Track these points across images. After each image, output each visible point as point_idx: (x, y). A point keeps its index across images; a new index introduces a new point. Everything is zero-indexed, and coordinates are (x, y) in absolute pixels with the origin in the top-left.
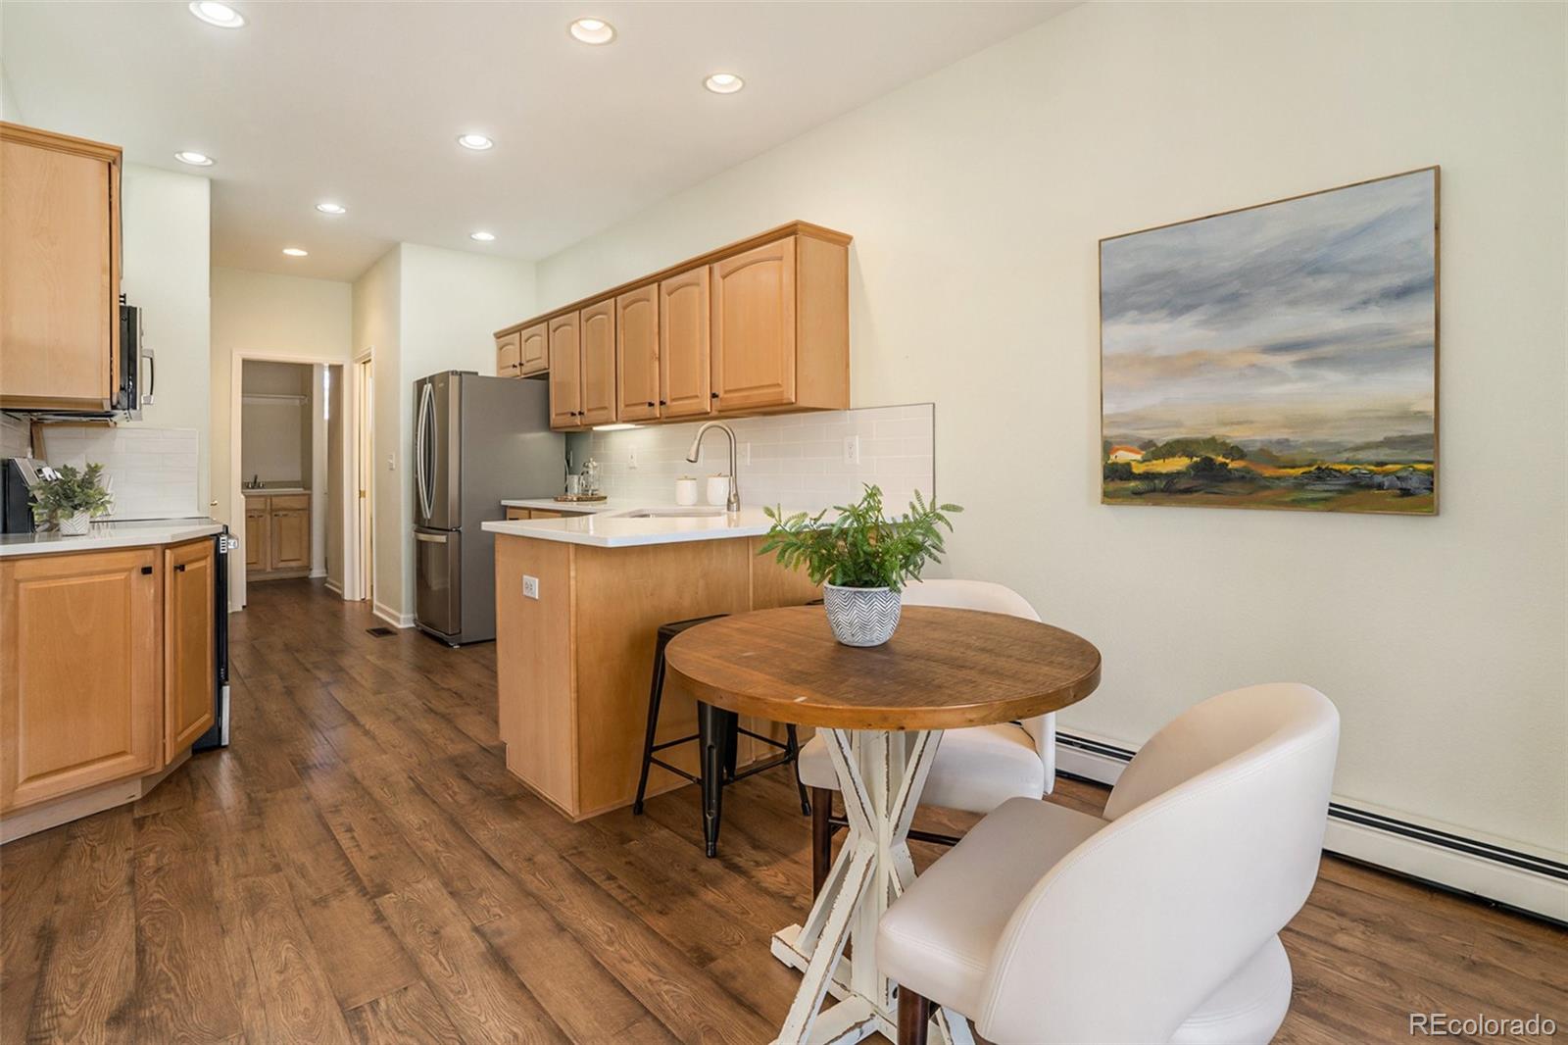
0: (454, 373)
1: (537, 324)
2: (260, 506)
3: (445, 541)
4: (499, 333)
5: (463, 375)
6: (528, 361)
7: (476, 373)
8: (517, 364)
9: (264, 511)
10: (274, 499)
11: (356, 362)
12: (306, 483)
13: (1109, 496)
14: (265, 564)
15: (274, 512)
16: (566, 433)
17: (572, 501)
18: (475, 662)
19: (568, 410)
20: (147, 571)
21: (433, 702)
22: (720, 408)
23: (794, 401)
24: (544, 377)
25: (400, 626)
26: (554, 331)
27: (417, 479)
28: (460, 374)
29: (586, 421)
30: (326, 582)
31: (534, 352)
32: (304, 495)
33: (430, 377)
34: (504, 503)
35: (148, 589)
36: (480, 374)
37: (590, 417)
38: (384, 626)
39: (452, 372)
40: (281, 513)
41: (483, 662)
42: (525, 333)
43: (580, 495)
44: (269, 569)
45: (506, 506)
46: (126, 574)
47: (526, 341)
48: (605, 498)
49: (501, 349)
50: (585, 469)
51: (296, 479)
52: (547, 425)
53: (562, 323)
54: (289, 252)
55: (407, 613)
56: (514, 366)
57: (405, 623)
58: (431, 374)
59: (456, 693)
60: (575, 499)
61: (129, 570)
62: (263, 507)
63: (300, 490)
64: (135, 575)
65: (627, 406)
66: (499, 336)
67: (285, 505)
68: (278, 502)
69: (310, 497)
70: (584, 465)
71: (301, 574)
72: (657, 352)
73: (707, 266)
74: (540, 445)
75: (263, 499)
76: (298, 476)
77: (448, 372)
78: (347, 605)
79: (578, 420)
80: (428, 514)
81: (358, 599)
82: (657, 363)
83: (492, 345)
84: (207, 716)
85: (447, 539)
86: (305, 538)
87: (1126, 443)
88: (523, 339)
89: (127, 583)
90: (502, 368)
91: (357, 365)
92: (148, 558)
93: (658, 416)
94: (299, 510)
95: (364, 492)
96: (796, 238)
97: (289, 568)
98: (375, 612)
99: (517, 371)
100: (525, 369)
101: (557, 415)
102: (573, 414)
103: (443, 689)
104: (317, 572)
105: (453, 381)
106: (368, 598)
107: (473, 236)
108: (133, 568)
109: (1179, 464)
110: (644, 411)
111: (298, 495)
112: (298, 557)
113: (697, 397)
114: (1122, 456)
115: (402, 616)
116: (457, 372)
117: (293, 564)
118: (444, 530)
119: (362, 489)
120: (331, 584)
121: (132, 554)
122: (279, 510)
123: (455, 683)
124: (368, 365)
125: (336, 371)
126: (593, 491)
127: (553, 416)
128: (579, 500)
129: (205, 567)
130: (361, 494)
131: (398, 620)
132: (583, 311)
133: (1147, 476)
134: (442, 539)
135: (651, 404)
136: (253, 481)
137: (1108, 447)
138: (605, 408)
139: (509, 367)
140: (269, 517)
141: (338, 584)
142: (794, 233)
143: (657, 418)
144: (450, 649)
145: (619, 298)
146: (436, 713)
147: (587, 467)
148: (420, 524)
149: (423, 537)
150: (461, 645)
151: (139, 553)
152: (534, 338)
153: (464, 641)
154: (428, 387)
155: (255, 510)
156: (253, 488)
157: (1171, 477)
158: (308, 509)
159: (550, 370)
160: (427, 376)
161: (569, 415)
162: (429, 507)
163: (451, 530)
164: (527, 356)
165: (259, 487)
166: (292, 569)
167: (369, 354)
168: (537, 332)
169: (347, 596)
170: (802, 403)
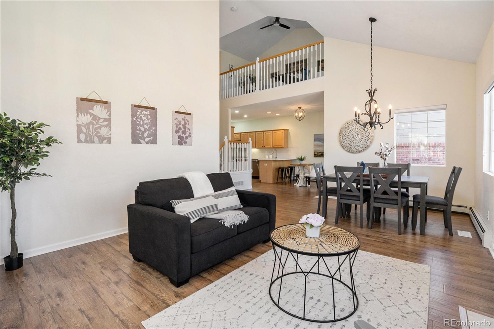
13: (315, 157)
22: (273, 147)
65: (257, 146)
73: (272, 131)
82: (263, 141)
87: (316, 152)
93: (263, 148)
109: (320, 154)
113: (270, 146)
114: (316, 153)
133: (318, 155)
135: (262, 146)
137: (314, 152)
145: (256, 133)
157: (320, 155)
170: (284, 147)
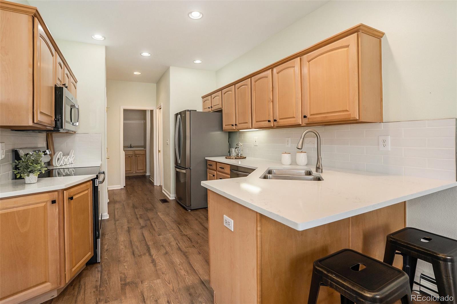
0: (188, 111)
1: (216, 92)
2: (132, 153)
3: (185, 172)
4: (203, 96)
5: (191, 111)
6: (214, 106)
7: (196, 110)
8: (210, 107)
9: (133, 155)
10: (135, 151)
11: (157, 109)
12: (145, 147)
14: (133, 171)
15: (136, 155)
16: (229, 132)
17: (233, 159)
18: (197, 220)
19: (231, 124)
20: (54, 202)
21: (181, 243)
22: (307, 123)
23: (358, 119)
24: (220, 111)
25: (170, 199)
26: (224, 94)
27: (175, 148)
28: (190, 111)
29: (237, 128)
30: (150, 178)
31: (217, 103)
32: (144, 150)
33: (179, 113)
34: (206, 158)
35: (55, 209)
36: (197, 111)
37: (240, 126)
38: (165, 198)
39: (187, 110)
40: (137, 156)
41: (200, 220)
42: (213, 96)
43: (236, 157)
44: (134, 173)
45: (207, 160)
46: (45, 203)
47: (213, 99)
48: (245, 158)
49: (204, 102)
50: (237, 146)
51: (142, 145)
52: (221, 128)
53: (227, 90)
54: (135, 73)
55: (173, 194)
56: (209, 108)
57: (172, 197)
58: (180, 112)
59: (189, 238)
60: (234, 158)
61: (46, 202)
62: (132, 154)
63: (143, 149)
64: (49, 203)
65: (257, 122)
66: (203, 97)
67: (138, 153)
68: (137, 152)
69: (146, 151)
70: (237, 145)
71: (143, 174)
72: (272, 99)
73: (299, 58)
74: (218, 137)
75: (132, 151)
76: (142, 144)
77: (186, 110)
78: (155, 187)
79: (234, 127)
80: (179, 162)
81: (158, 185)
82: (272, 103)
83: (201, 101)
84: (90, 253)
85: (186, 171)
86: (144, 163)
88: (212, 98)
89: (45, 207)
90: (204, 109)
91: (158, 110)
92: (55, 196)
93: (273, 126)
94: (143, 155)
95: (160, 151)
96: (358, 34)
97: (140, 173)
98: (163, 191)
99: (210, 110)
100: (213, 109)
101: (226, 125)
102: (232, 125)
103: (184, 235)
104: (148, 174)
105: (188, 114)
106: (161, 185)
107: (194, 62)
108: (48, 201)
110: (266, 124)
111: (143, 150)
112: (142, 169)
113: (294, 117)
115: (171, 195)
116: (189, 110)
117: (141, 171)
118: (185, 168)
119: (159, 150)
120: (151, 178)
121: (47, 194)
122: (137, 155)
123: (189, 232)
124: (161, 110)
125: (152, 111)
126: (241, 154)
127: (224, 126)
128: (236, 158)
129: (88, 193)
130: (159, 151)
131: (170, 196)
132: (236, 85)
134: (184, 171)
135: (269, 121)
136: (130, 145)
138: (247, 123)
139: (207, 108)
140: (134, 157)
141: (153, 179)
142: (357, 31)
143: (272, 127)
144: (187, 211)
145: (253, 78)
146: (181, 251)
147: (238, 145)
148: (177, 165)
149: (178, 170)
150: (191, 210)
151: (50, 194)
152: (217, 97)
153: (192, 209)
154: (179, 116)
155: (130, 155)
156: (130, 148)
158: (145, 155)
159: (223, 109)
160: (179, 112)
161: (231, 125)
162: (180, 159)
163: (187, 169)
164: (213, 104)
165: (132, 148)
166: (141, 172)
167: (161, 106)
168: (218, 95)
169: (155, 184)
170: (362, 120)
